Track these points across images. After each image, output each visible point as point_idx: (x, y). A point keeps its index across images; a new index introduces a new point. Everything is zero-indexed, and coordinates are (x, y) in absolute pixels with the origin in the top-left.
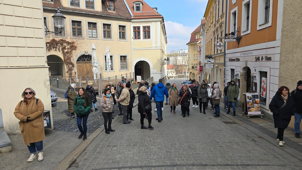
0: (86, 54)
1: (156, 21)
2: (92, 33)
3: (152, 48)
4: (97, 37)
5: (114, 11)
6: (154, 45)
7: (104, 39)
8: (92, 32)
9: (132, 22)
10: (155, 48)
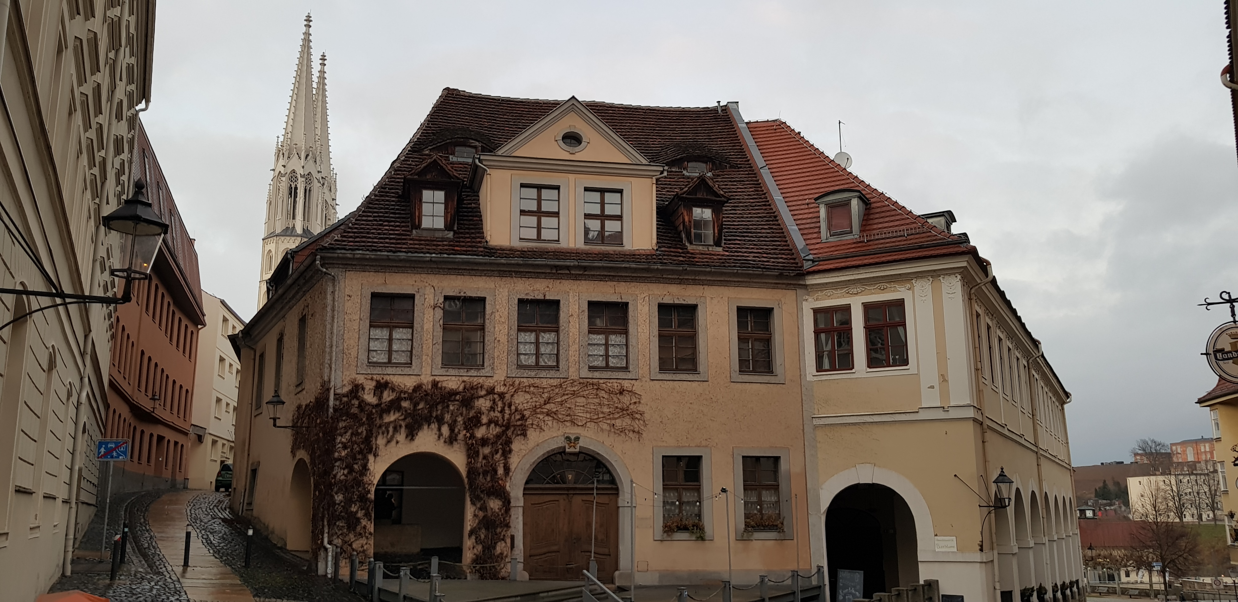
0: (572, 450)
1: (935, 274)
2: (607, 350)
3: (922, 415)
4: (626, 369)
5: (717, 243)
6: (931, 399)
7: (660, 377)
8: (607, 345)
9: (805, 286)
10: (941, 415)
